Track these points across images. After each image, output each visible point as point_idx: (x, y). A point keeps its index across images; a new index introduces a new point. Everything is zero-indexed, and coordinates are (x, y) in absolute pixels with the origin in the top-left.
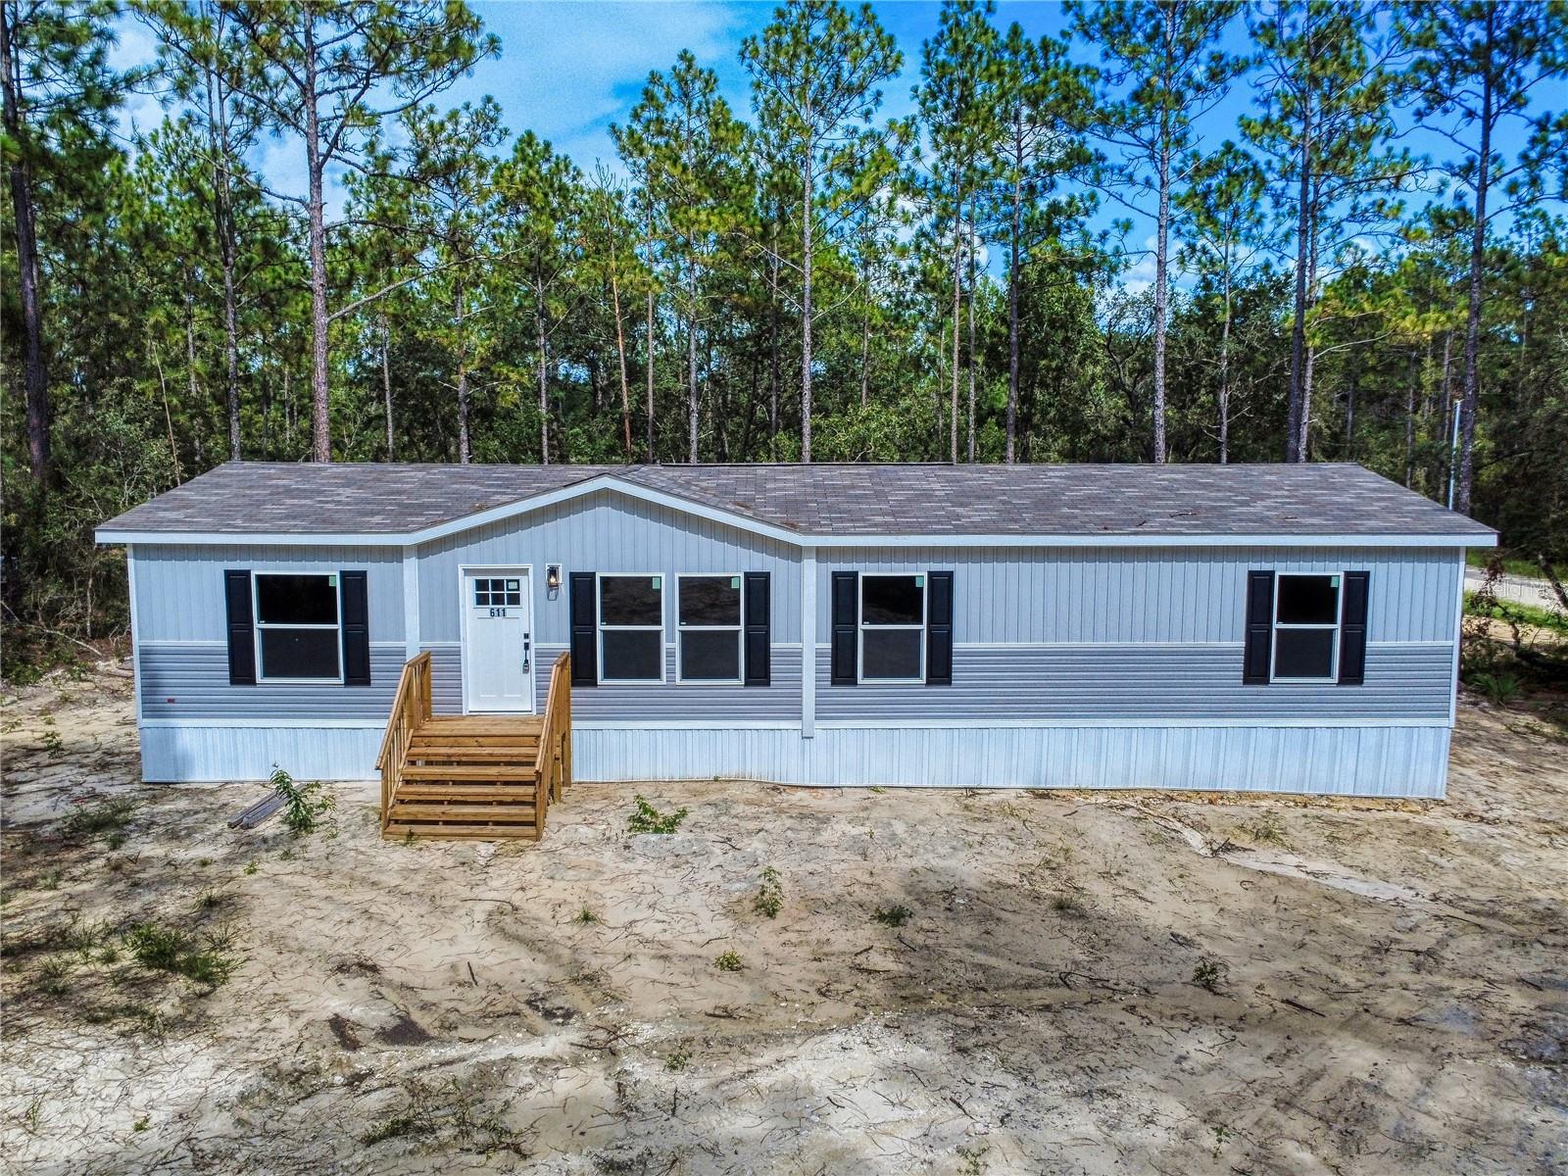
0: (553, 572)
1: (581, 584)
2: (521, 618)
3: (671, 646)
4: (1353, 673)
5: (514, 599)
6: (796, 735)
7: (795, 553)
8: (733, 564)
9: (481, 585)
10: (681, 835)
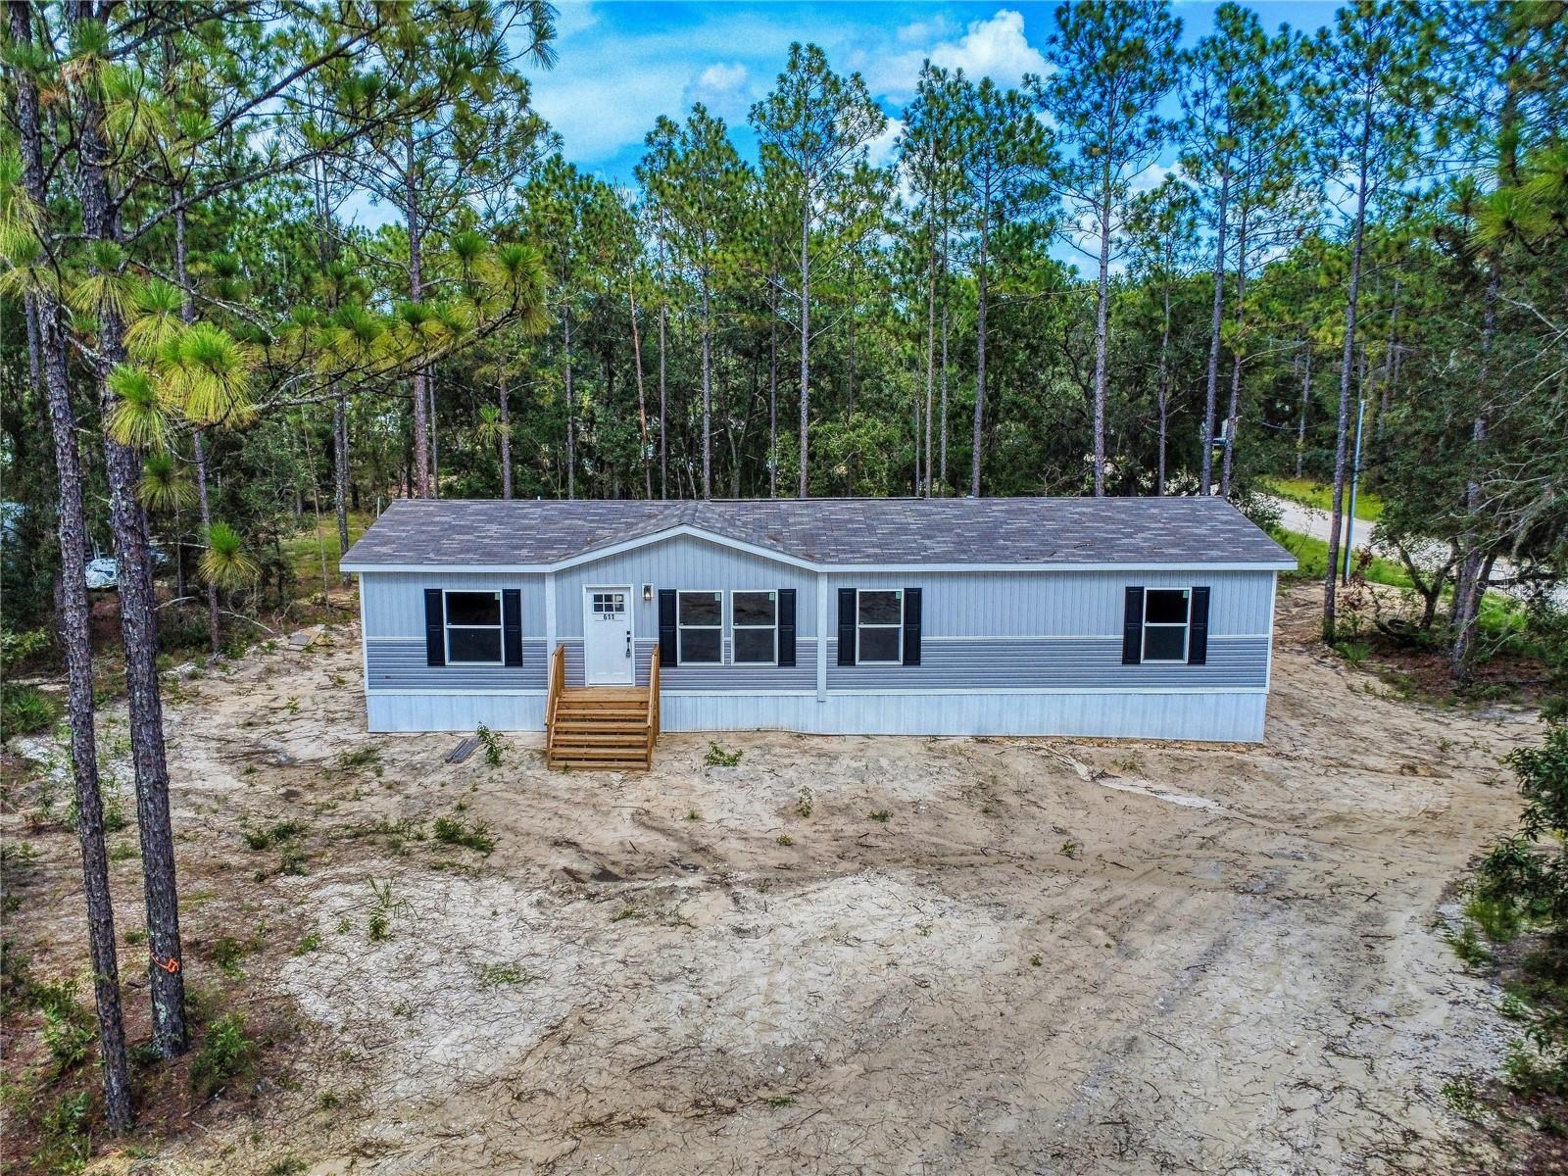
0: (647, 589)
1: (667, 598)
2: (626, 621)
3: (727, 639)
4: (1199, 656)
5: (620, 608)
6: (814, 700)
7: (814, 575)
8: (770, 584)
9: (598, 598)
10: (741, 768)
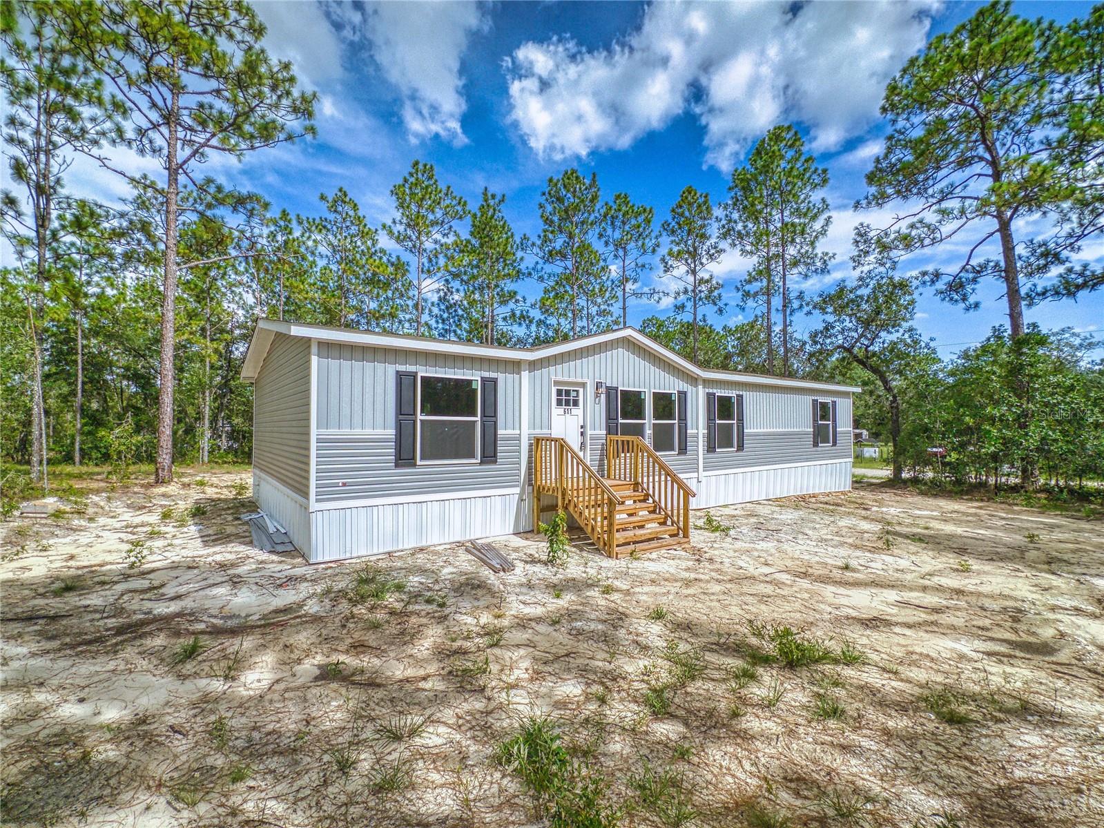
0: (599, 386)
1: (611, 394)
2: (579, 415)
3: (649, 432)
4: (835, 441)
5: (576, 403)
6: (696, 480)
8: (672, 385)
9: (559, 393)
